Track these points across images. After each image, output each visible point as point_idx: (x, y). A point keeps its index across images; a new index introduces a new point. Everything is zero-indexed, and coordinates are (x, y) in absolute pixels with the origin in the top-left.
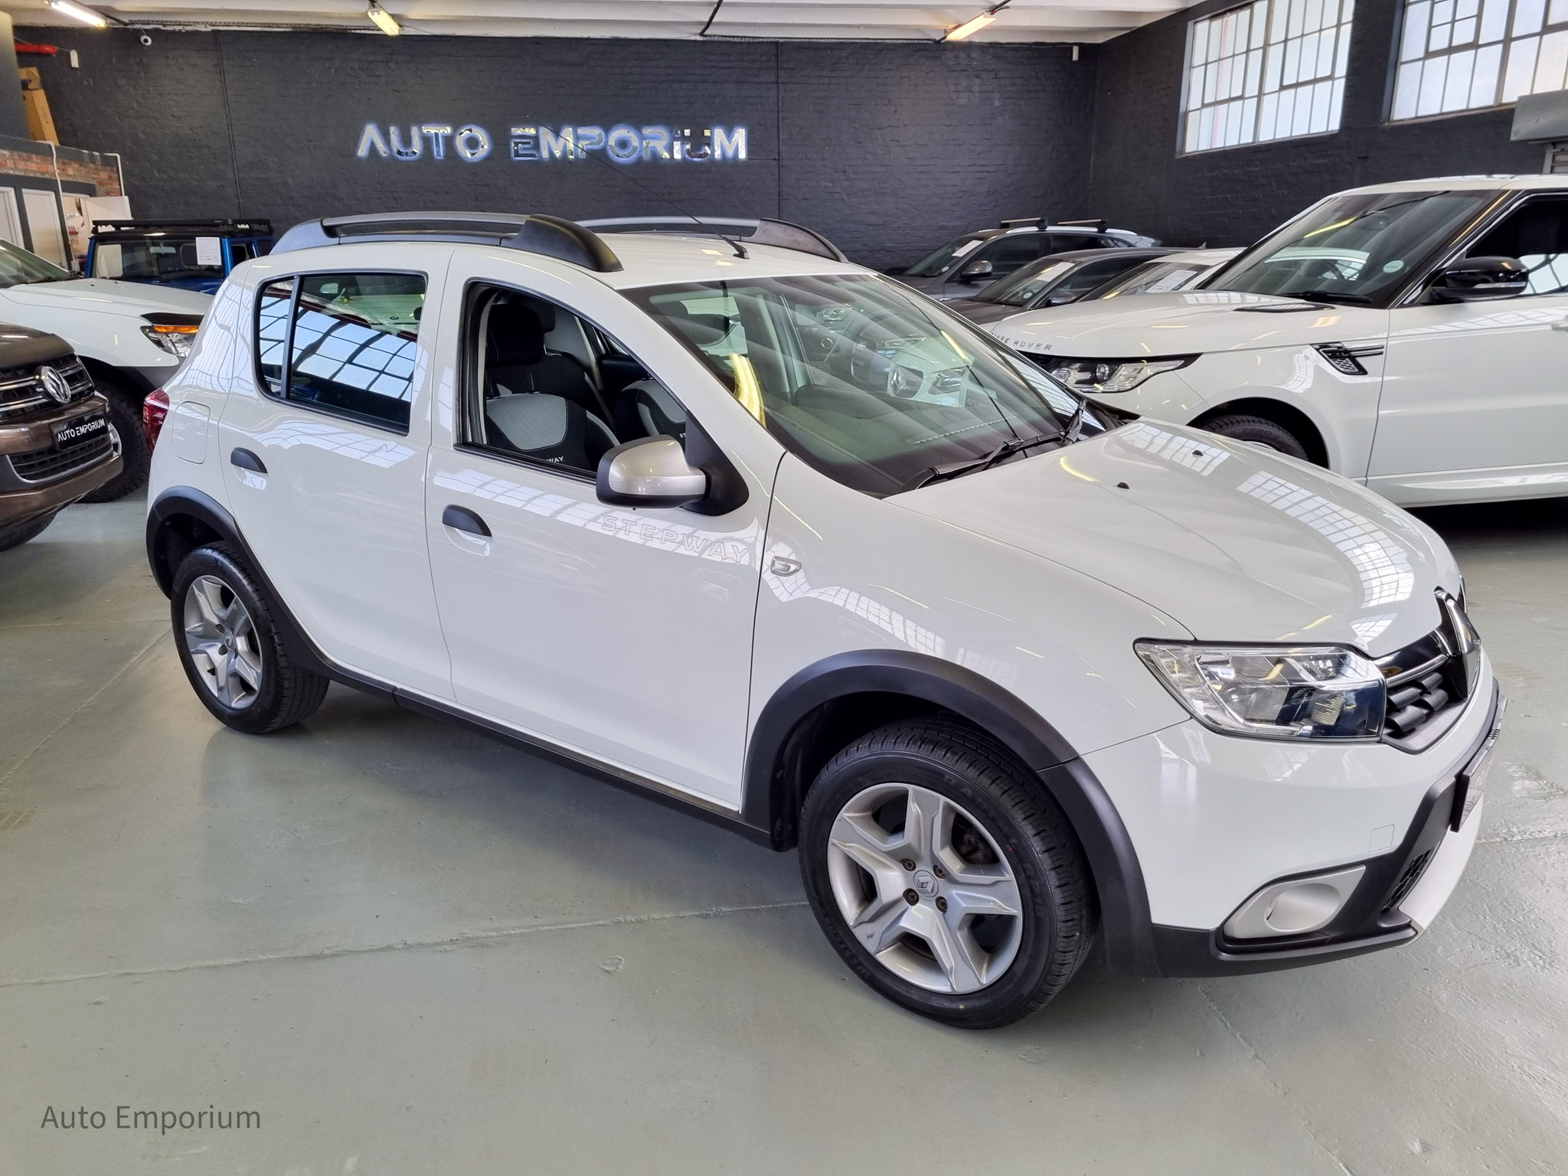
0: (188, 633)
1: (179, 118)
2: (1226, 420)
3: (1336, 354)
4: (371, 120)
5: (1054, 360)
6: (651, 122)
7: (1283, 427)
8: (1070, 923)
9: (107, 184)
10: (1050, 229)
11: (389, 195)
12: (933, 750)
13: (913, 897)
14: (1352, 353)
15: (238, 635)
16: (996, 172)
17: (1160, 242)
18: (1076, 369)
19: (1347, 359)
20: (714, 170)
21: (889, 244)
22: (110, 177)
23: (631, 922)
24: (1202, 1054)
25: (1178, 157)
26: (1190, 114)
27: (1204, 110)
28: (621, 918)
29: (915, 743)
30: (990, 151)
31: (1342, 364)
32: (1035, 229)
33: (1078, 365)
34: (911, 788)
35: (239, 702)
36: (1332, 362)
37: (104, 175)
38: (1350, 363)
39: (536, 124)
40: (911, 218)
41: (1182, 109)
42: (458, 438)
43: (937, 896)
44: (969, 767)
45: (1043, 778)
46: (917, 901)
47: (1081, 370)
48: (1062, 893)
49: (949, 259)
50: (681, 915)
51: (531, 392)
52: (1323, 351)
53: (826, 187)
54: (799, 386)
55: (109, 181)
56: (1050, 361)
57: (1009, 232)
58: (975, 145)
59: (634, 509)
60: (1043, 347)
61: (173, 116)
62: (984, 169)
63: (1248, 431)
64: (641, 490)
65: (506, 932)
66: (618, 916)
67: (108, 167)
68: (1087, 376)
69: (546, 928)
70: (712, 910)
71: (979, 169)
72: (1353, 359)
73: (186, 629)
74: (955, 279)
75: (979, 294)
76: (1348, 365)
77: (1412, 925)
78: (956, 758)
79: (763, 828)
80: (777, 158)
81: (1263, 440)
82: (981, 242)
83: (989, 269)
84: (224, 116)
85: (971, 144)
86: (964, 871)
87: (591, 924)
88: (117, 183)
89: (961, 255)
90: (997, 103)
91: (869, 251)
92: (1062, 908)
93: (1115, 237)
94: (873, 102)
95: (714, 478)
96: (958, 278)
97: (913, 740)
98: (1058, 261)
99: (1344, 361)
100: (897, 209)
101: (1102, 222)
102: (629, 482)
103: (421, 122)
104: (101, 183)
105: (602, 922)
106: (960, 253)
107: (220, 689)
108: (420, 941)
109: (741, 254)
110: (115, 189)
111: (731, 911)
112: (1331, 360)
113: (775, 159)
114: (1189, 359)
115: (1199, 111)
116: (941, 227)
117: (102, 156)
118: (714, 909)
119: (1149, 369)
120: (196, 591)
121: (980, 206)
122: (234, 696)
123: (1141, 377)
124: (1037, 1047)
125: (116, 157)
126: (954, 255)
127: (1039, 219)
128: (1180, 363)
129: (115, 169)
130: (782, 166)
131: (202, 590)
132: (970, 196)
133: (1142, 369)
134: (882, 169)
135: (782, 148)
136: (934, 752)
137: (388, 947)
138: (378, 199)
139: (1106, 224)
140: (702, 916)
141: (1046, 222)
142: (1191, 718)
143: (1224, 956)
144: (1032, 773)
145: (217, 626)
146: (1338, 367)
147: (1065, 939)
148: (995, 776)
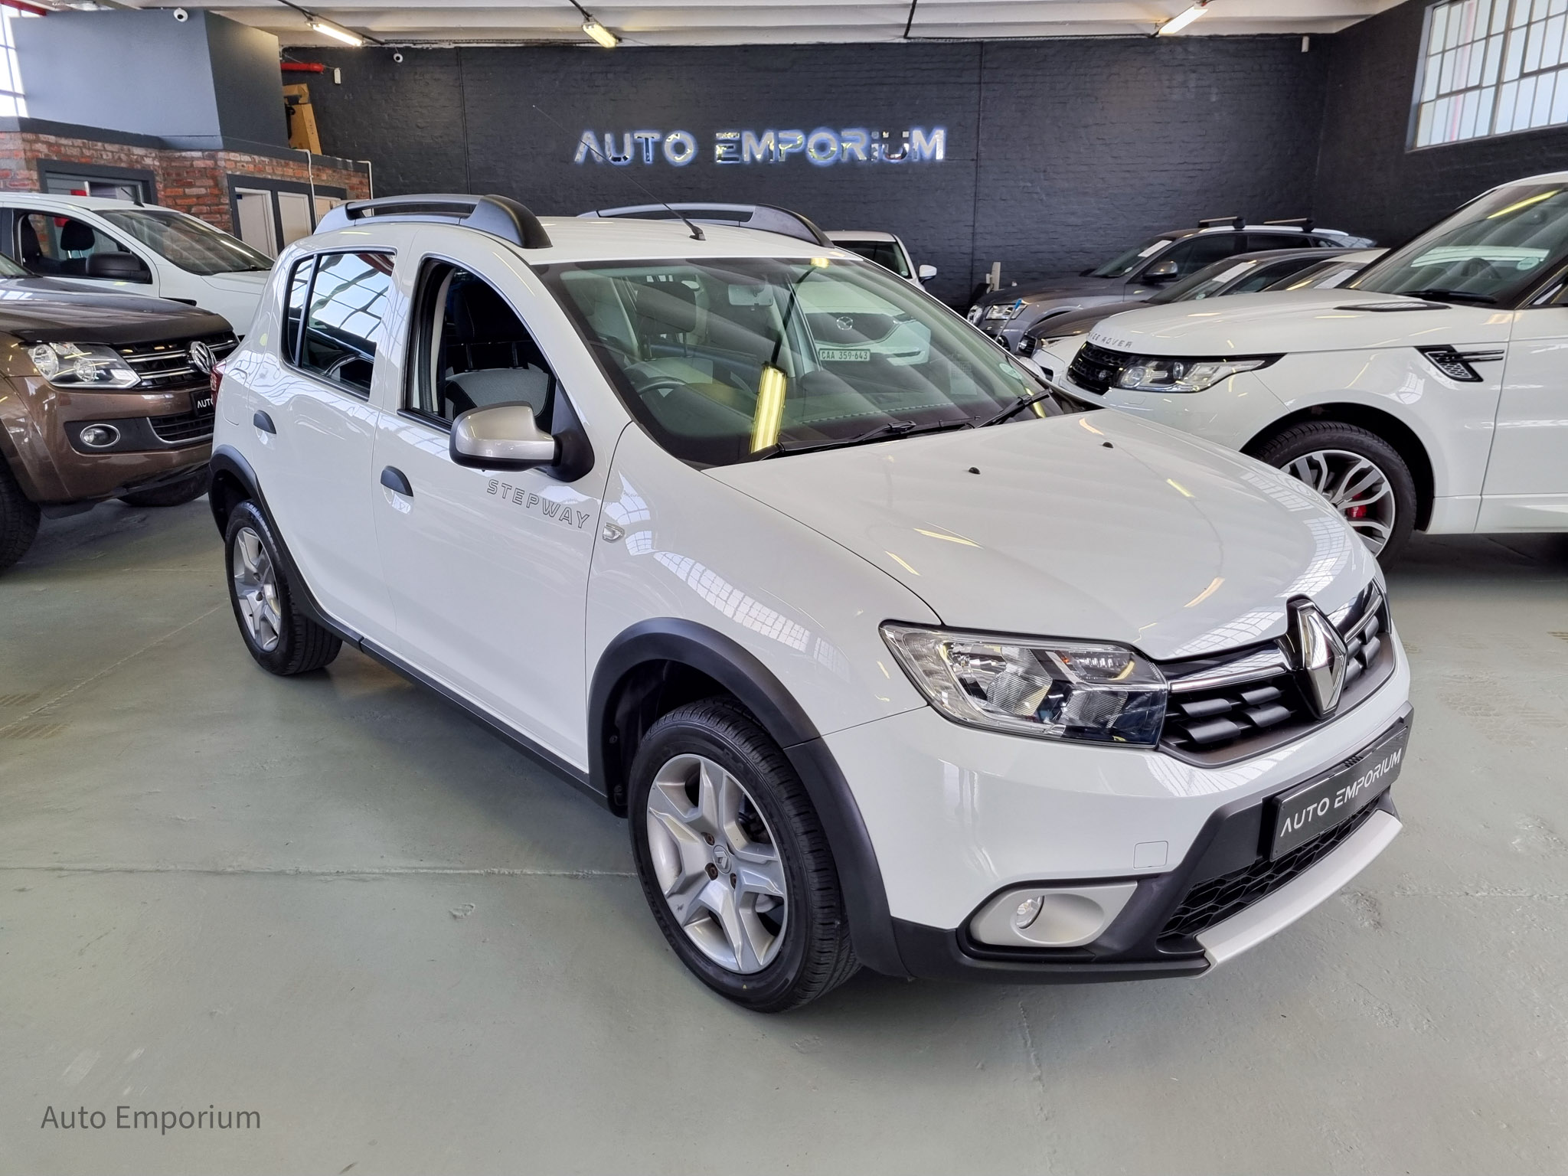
0: (237, 579)
1: (422, 128)
2: (1310, 426)
3: (1445, 356)
4: (588, 128)
5: (1133, 357)
6: (850, 124)
7: (1378, 435)
8: (826, 910)
9: (357, 189)
10: (1248, 228)
11: (601, 198)
12: (719, 722)
13: (713, 871)
14: (1465, 357)
15: (266, 582)
16: (1209, 170)
17: (1376, 243)
18: (1151, 367)
19: (1459, 364)
20: (910, 171)
21: (1088, 245)
22: (361, 183)
23: (504, 874)
24: (983, 1068)
25: (1408, 152)
26: (1424, 106)
27: (1439, 102)
28: (496, 870)
29: (706, 715)
30: (1203, 148)
31: (1452, 369)
32: (1231, 228)
33: (1154, 363)
34: (702, 759)
35: (268, 644)
36: (1440, 367)
37: (355, 181)
38: (1462, 368)
39: (739, 127)
40: (1113, 219)
41: (1415, 100)
42: (402, 403)
43: (731, 873)
44: (745, 742)
45: (789, 755)
46: (717, 876)
47: (1158, 368)
48: (819, 877)
49: (1135, 260)
50: (553, 873)
51: (515, 367)
52: (1430, 354)
53: (1024, 187)
54: (806, 372)
55: (360, 186)
56: (1129, 358)
57: (1204, 231)
58: (1187, 142)
59: (484, 471)
60: (1124, 344)
61: (418, 127)
62: (1198, 167)
63: (1335, 438)
64: (489, 453)
65: (387, 871)
66: (494, 867)
67: (360, 173)
68: (1165, 375)
69: (425, 871)
70: (583, 872)
71: (1191, 167)
72: (1466, 364)
73: (235, 576)
74: (1139, 280)
75: (1156, 296)
76: (1459, 370)
77: (1205, 955)
78: (736, 732)
79: (600, 790)
80: (975, 158)
81: (1353, 449)
82: (1170, 242)
83: (1174, 270)
84: (461, 126)
85: (1183, 142)
86: (745, 848)
87: (466, 872)
88: (367, 188)
89: (1147, 256)
90: (1214, 99)
91: (1067, 252)
92: (818, 893)
93: (1330, 238)
94: (1079, 100)
95: (565, 445)
96: (1140, 279)
97: (705, 713)
98: (1238, 262)
99: (1455, 366)
100: (1099, 209)
101: (1309, 222)
102: (476, 444)
103: (633, 129)
104: (352, 188)
105: (477, 872)
106: (1147, 253)
107: (257, 632)
108: (310, 870)
109: (697, 235)
110: (365, 192)
111: (600, 875)
112: (1438, 365)
113: (973, 160)
114: (1270, 359)
115: (1433, 103)
116: (1146, 227)
117: (354, 163)
118: (586, 871)
119: (1225, 368)
120: (240, 541)
121: (1189, 206)
122: (267, 639)
123: (1217, 376)
124: (817, 1038)
125: (368, 164)
126: (1140, 255)
127: (1236, 218)
128: (1261, 363)
129: (366, 175)
130: (980, 167)
131: (243, 540)
132: (1179, 195)
133: (1218, 368)
134: (1085, 168)
135: (981, 148)
136: (719, 725)
137: (281, 872)
138: (592, 201)
139: (1312, 224)
140: (572, 877)
141: (1244, 221)
142: (928, 705)
143: (966, 959)
144: (780, 750)
145: (255, 574)
146: (1447, 373)
147: (821, 926)
148: (767, 754)
